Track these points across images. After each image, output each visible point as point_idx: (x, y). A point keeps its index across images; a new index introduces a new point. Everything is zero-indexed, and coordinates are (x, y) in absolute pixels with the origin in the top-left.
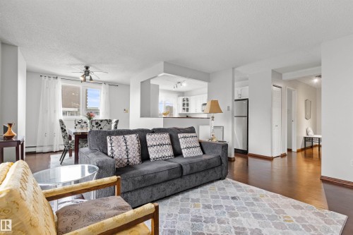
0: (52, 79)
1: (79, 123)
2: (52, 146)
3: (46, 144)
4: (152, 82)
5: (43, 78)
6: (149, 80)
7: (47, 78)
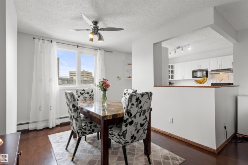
0: (46, 42)
1: (82, 94)
2: (47, 121)
3: (41, 119)
4: (164, 45)
5: (36, 40)
6: (160, 43)
7: (41, 41)
